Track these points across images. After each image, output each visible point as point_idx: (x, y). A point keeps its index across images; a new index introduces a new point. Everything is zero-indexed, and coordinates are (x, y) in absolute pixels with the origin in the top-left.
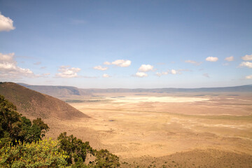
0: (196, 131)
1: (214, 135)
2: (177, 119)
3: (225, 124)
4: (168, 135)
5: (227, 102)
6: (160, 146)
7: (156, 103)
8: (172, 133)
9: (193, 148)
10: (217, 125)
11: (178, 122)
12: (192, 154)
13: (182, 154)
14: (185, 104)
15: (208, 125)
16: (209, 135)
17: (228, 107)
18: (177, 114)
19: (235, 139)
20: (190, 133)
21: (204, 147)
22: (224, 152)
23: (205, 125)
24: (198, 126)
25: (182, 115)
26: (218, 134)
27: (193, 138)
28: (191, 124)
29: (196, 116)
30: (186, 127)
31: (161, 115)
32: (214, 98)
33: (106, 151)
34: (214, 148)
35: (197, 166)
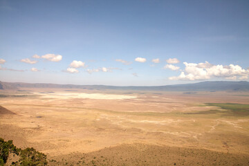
0: (124, 127)
1: (140, 130)
2: (107, 115)
3: (150, 119)
4: (97, 130)
5: (152, 100)
6: (90, 142)
7: (86, 99)
8: (101, 129)
9: (121, 143)
10: (143, 121)
11: (107, 118)
12: (119, 148)
13: (110, 149)
14: (114, 101)
15: (135, 121)
16: (135, 130)
17: (153, 104)
18: (106, 111)
19: (157, 133)
20: (118, 129)
21: (130, 141)
22: (148, 146)
23: (132, 121)
24: (125, 122)
25: (111, 112)
26: (143, 129)
27: (121, 133)
28: (119, 120)
29: (124, 113)
30: (114, 123)
31: (90, 112)
32: (141, 96)
33: (32, 149)
34: (140, 142)
35: (124, 159)
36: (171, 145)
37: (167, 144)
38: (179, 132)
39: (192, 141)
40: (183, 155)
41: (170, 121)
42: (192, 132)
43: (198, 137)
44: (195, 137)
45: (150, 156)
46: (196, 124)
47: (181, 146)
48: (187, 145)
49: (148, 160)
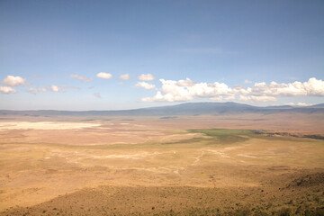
0: (84, 165)
1: (105, 169)
2: (59, 151)
3: (118, 154)
4: (47, 173)
5: (120, 128)
6: (36, 190)
7: (29, 130)
8: (52, 171)
9: (81, 188)
10: (109, 157)
11: (60, 155)
12: (79, 195)
13: (67, 197)
14: (69, 131)
15: (99, 157)
16: (100, 169)
17: (122, 134)
18: (59, 145)
19: (129, 171)
20: (76, 169)
21: (94, 184)
22: (118, 188)
23: (96, 157)
24: (86, 159)
25: (66, 146)
26: (111, 167)
27: (81, 175)
28: (77, 157)
29: (84, 147)
30: (70, 161)
31: (36, 147)
32: (106, 123)
34: (106, 184)
35: (86, 209)
36: (147, 185)
37: (142, 184)
38: (157, 168)
39: (173, 177)
40: (163, 195)
41: (144, 154)
42: (172, 167)
43: (180, 171)
44: (176, 172)
45: (121, 201)
46: (177, 157)
47: (160, 185)
48: (167, 183)
49: (119, 207)
